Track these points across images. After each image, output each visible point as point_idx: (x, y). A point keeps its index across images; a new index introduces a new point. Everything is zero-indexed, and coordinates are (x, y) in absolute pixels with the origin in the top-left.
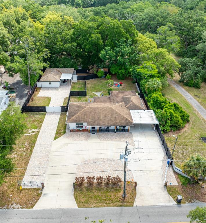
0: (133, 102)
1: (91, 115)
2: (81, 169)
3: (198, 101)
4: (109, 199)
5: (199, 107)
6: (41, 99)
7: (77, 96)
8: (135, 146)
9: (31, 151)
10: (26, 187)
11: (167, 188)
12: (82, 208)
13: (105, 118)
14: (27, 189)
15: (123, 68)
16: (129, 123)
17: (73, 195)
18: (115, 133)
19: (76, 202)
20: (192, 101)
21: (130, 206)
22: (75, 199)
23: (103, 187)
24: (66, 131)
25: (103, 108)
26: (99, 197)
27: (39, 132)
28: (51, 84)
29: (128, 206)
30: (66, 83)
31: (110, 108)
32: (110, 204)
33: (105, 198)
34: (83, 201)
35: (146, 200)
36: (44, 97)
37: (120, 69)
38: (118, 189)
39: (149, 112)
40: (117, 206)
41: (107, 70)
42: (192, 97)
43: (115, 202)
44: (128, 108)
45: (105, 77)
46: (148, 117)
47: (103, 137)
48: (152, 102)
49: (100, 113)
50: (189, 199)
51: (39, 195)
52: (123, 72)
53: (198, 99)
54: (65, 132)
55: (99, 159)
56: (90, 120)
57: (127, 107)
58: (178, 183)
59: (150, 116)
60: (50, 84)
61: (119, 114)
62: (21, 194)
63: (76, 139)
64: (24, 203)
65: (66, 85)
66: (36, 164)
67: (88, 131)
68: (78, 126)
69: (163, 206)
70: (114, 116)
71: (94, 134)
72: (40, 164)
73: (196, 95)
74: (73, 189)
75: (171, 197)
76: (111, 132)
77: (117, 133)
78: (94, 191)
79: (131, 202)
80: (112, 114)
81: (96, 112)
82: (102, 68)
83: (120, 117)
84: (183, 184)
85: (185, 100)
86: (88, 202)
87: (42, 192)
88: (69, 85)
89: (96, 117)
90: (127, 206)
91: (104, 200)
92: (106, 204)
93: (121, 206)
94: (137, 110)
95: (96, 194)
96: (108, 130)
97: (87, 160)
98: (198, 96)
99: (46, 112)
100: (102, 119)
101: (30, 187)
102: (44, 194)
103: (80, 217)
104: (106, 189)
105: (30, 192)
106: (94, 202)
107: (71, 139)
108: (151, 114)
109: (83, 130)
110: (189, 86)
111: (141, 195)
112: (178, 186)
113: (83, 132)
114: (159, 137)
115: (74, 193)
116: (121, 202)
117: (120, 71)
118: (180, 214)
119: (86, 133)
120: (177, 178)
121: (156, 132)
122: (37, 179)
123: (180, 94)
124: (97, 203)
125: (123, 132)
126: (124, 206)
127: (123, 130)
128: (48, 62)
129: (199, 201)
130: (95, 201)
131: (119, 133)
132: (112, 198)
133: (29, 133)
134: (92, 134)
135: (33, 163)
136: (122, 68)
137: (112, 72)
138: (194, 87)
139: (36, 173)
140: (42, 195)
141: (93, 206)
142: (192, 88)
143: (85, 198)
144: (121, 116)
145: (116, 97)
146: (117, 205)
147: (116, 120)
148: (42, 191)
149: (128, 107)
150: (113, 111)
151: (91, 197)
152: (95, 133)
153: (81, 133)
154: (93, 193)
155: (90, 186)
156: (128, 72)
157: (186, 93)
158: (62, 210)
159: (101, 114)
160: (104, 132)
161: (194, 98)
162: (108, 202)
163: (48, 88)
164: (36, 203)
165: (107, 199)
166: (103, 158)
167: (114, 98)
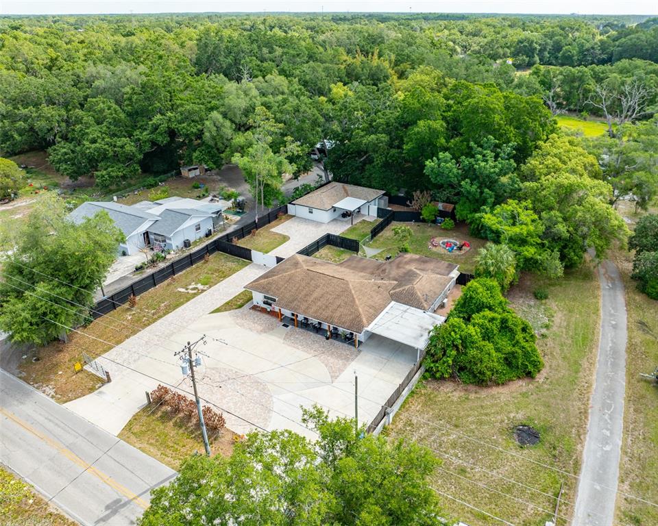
5: (615, 352)
6: (271, 237)
8: (336, 378)
9: (160, 317)
10: (90, 369)
13: (318, 299)
14: (88, 372)
17: (134, 414)
18: (327, 339)
20: (610, 334)
22: (130, 421)
23: (190, 424)
24: (244, 306)
25: (331, 278)
26: (166, 436)
27: (203, 291)
28: (312, 213)
30: (347, 218)
31: (343, 284)
36: (280, 234)
39: (433, 318)
41: (450, 207)
42: (622, 325)
44: (392, 295)
46: (416, 327)
49: (317, 287)
51: (92, 390)
54: (241, 307)
55: (242, 374)
56: (287, 295)
57: (391, 292)
59: (421, 327)
60: (310, 212)
62: (74, 377)
64: (62, 391)
65: (346, 221)
68: (266, 300)
70: (338, 302)
71: (288, 326)
73: (642, 324)
74: (144, 405)
77: (330, 340)
78: (170, 423)
80: (338, 297)
81: (312, 282)
82: (443, 202)
83: (349, 308)
87: (100, 387)
89: (304, 293)
92: (161, 453)
94: (409, 307)
95: (167, 430)
98: (646, 326)
99: (251, 260)
100: (311, 299)
101: (94, 372)
102: (99, 392)
104: (192, 431)
105: (86, 380)
107: (239, 321)
108: (433, 324)
109: (272, 313)
113: (270, 317)
115: (139, 412)
119: (275, 320)
123: (597, 306)
124: (151, 444)
125: (344, 343)
127: (349, 339)
130: (152, 441)
131: (335, 341)
132: (183, 450)
133: (187, 289)
134: (284, 325)
135: (139, 339)
137: (457, 214)
140: (96, 391)
147: (336, 310)
148: (102, 386)
149: (395, 293)
150: (346, 291)
151: (154, 431)
152: (290, 326)
153: (267, 316)
154: (165, 426)
157: (616, 310)
159: (318, 290)
160: (307, 330)
161: (629, 328)
163: (306, 220)
164: (75, 399)
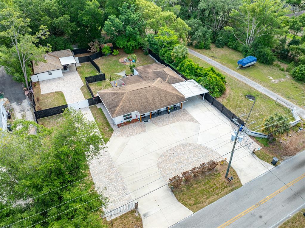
0: (170, 75)
1: (136, 100)
2: (163, 167)
3: (217, 61)
4: (216, 188)
5: (222, 67)
6: (49, 96)
7: (94, 82)
8: (197, 122)
10: (114, 217)
11: (256, 155)
12: (198, 211)
13: (153, 99)
14: (117, 218)
15: (131, 39)
16: (181, 99)
17: (177, 201)
19: (187, 207)
20: (213, 63)
21: (240, 187)
22: (182, 204)
24: (113, 128)
25: (145, 88)
26: (204, 190)
28: (51, 74)
29: (239, 188)
30: (68, 70)
31: (153, 88)
32: (221, 193)
33: (211, 189)
34: (193, 203)
35: (248, 174)
36: (52, 93)
37: (128, 42)
38: (216, 173)
39: (190, 82)
40: (230, 192)
41: (111, 45)
42: (210, 59)
43: (224, 188)
44: (168, 82)
45: (111, 54)
46: (193, 87)
47: (160, 122)
48: (187, 71)
50: (280, 158)
51: (139, 219)
52: (133, 44)
53: (216, 59)
54: (112, 130)
55: (173, 148)
56: (139, 107)
57: (166, 81)
58: (261, 146)
59: (195, 86)
61: (167, 91)
63: (131, 134)
65: (70, 71)
66: (105, 182)
67: (138, 120)
68: (126, 117)
69: (265, 174)
70: (163, 96)
71: (147, 121)
72: (111, 180)
73: (212, 56)
74: (172, 194)
75: (265, 162)
76: (164, 114)
78: (195, 186)
79: (238, 182)
80: (159, 94)
81: (140, 95)
82: (105, 43)
83: (169, 95)
84: (265, 146)
85: (206, 63)
86: (199, 202)
87: (139, 214)
88: (74, 71)
89: (144, 101)
90: (237, 188)
91: (212, 191)
92: (217, 195)
93: (232, 190)
94: (179, 83)
95: (199, 189)
96: (159, 113)
97: (161, 154)
98: (214, 57)
100: (151, 101)
101: (120, 215)
102: (145, 215)
103: (203, 222)
104: (206, 178)
105: (125, 221)
106: (204, 199)
107: (126, 135)
108: (194, 83)
109: (133, 120)
110: (201, 48)
111: (240, 171)
112: (262, 149)
113: (134, 124)
114: (212, 105)
115: (177, 198)
116: (229, 186)
117: (129, 44)
118: (283, 175)
119: (138, 123)
120: (257, 141)
121: (206, 101)
122: (121, 200)
123: (197, 58)
124: (208, 198)
125: (175, 110)
126: (236, 189)
127: (175, 108)
128: (48, 44)
129: (287, 156)
130: (205, 197)
131: (172, 112)
132: (217, 185)
134: (145, 122)
135: (101, 183)
136: (129, 40)
137: (119, 46)
138: (204, 48)
139: (113, 193)
140: (142, 217)
141: (207, 203)
142: (203, 50)
143: (192, 198)
144: (169, 93)
145: (146, 74)
146: (228, 191)
147: (166, 99)
148: (138, 212)
151: (198, 195)
153: (132, 124)
154: (196, 189)
155: (187, 182)
156: (138, 43)
157: (202, 56)
158: (179, 223)
159: (148, 96)
160: (156, 116)
161: (212, 59)
162: (217, 192)
163: (49, 79)
165: (213, 189)
166: (177, 146)
167: (145, 75)
